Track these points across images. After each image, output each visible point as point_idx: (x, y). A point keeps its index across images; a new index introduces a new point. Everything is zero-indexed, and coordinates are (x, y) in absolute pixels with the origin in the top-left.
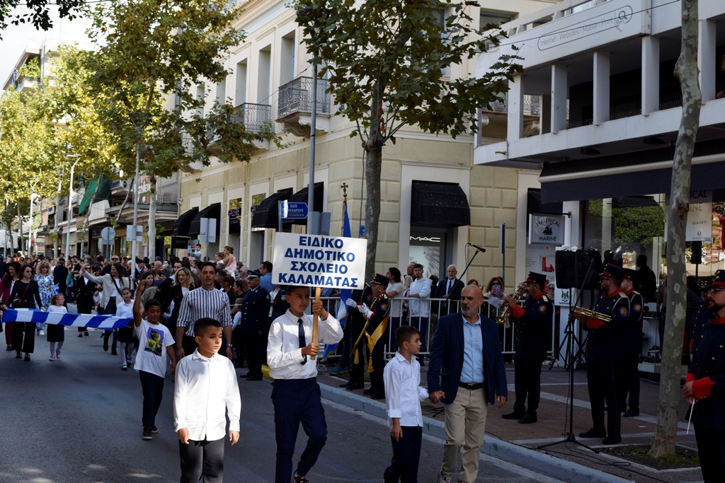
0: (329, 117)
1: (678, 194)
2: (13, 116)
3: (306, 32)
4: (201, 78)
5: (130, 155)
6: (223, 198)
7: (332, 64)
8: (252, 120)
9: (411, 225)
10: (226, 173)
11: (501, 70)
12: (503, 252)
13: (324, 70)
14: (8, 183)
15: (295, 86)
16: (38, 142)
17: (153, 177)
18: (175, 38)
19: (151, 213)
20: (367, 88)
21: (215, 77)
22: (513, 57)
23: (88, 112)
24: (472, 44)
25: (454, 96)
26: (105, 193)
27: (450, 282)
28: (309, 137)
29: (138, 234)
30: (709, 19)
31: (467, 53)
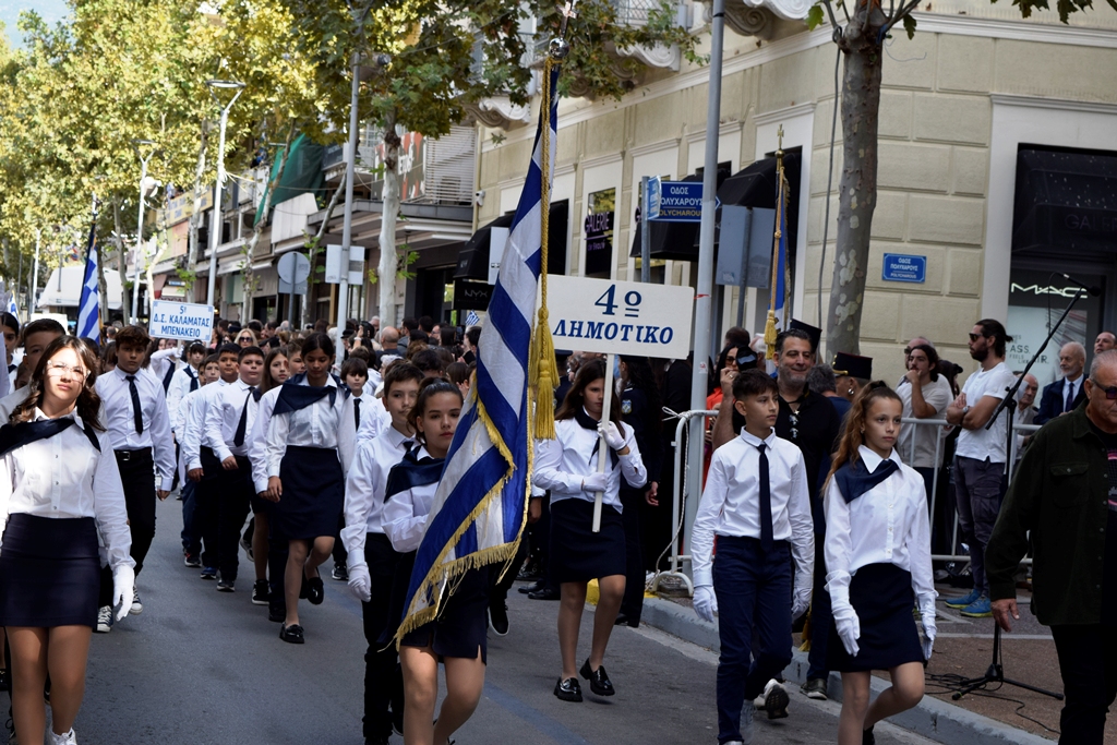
5: (339, 79)
6: (573, 189)
9: (1014, 255)
14: (93, 154)
16: (157, 57)
17: (393, 132)
19: (386, 216)
26: (309, 177)
27: (1072, 386)
28: (771, 37)
29: (352, 266)
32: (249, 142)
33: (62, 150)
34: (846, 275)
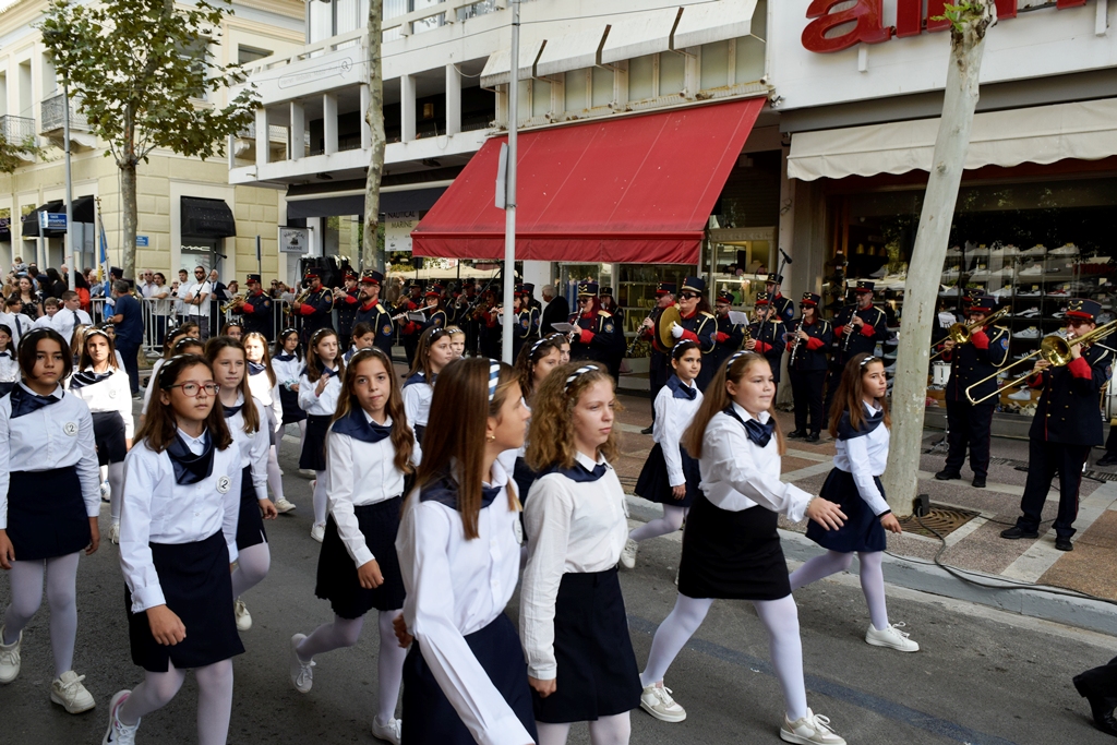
7: (83, 86)
8: (15, 134)
9: (182, 236)
12: (259, 259)
13: (75, 91)
15: (59, 102)
20: (119, 111)
22: (253, 93)
24: (216, 79)
25: (202, 124)
28: (76, 152)
30: (410, 76)
31: (212, 87)
34: (129, 249)
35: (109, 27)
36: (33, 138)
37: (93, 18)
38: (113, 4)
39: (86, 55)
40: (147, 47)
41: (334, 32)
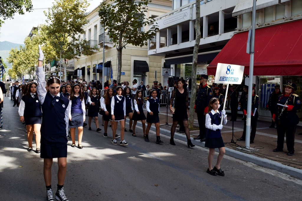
0: (112, 43)
1: (194, 60)
2: (29, 44)
3: (101, 18)
4: (77, 32)
5: (59, 53)
6: (85, 65)
7: (109, 27)
8: (92, 44)
9: (134, 72)
10: (86, 59)
11: (153, 29)
12: (156, 78)
13: (106, 29)
14: (29, 62)
15: (103, 35)
17: (65, 59)
18: (70, 22)
19: (65, 69)
20: (118, 34)
21: (81, 32)
22: (156, 26)
23: (48, 42)
24: (146, 22)
25: (141, 36)
26: (55, 64)
28: (107, 49)
29: (61, 74)
30: (206, 16)
31: (144, 25)
32: (48, 61)
33: (25, 61)
34: (119, 75)
35: (116, 9)
36: (96, 45)
37: (112, 7)
38: (118, 3)
39: (110, 18)
40: (126, 14)
41: (181, 5)
